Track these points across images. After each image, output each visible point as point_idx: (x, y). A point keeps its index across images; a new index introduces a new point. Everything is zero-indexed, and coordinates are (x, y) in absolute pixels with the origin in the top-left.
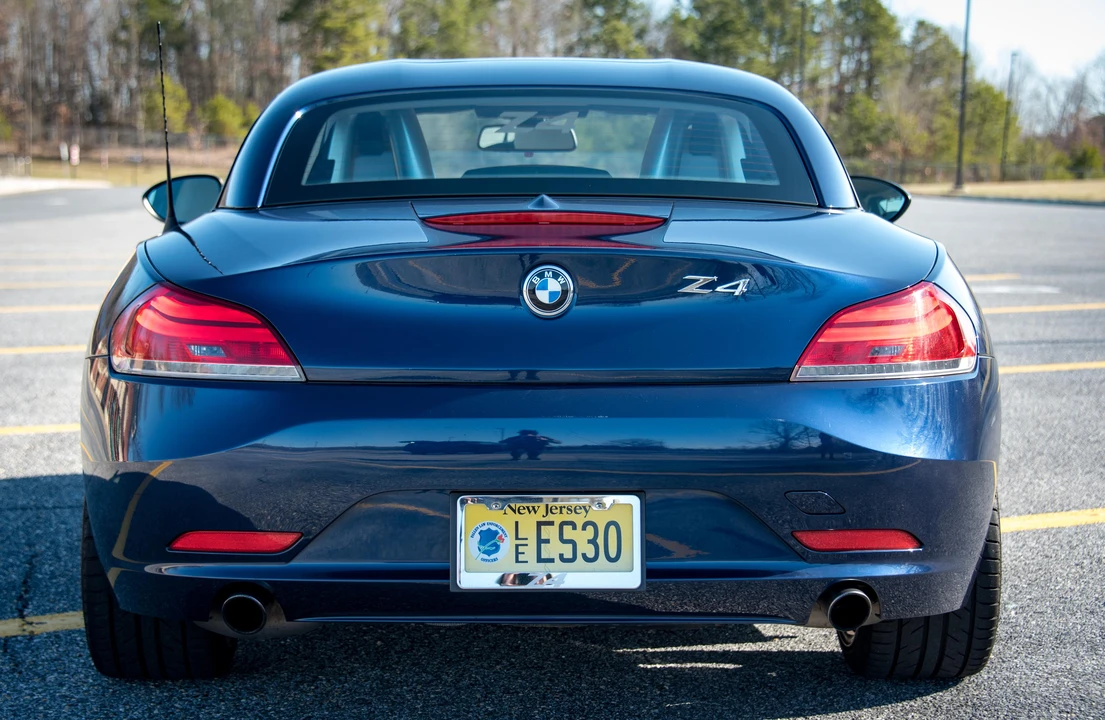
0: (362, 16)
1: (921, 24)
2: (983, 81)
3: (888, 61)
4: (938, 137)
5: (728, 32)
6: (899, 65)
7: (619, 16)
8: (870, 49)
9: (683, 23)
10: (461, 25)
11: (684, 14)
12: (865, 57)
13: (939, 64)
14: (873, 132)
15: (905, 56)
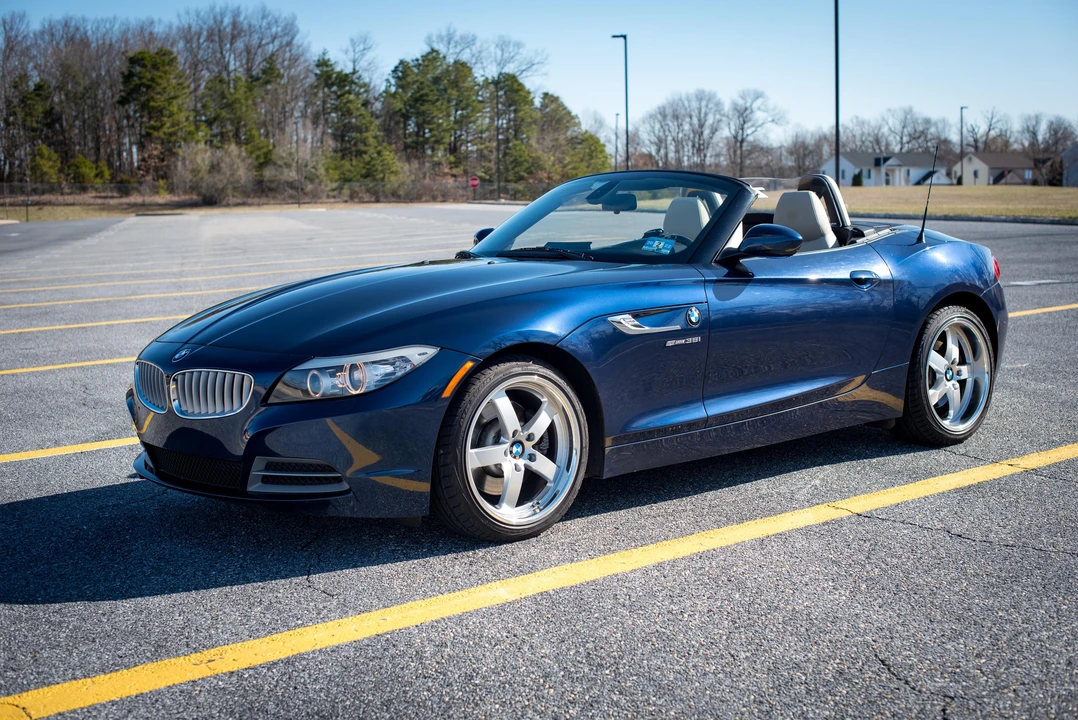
0: (175, 97)
1: (546, 95)
3: (528, 119)
5: (424, 101)
6: (535, 122)
7: (349, 92)
8: (515, 111)
9: (394, 95)
10: (243, 101)
11: (393, 89)
12: (512, 115)
13: (559, 121)
14: (526, 165)
15: (538, 115)
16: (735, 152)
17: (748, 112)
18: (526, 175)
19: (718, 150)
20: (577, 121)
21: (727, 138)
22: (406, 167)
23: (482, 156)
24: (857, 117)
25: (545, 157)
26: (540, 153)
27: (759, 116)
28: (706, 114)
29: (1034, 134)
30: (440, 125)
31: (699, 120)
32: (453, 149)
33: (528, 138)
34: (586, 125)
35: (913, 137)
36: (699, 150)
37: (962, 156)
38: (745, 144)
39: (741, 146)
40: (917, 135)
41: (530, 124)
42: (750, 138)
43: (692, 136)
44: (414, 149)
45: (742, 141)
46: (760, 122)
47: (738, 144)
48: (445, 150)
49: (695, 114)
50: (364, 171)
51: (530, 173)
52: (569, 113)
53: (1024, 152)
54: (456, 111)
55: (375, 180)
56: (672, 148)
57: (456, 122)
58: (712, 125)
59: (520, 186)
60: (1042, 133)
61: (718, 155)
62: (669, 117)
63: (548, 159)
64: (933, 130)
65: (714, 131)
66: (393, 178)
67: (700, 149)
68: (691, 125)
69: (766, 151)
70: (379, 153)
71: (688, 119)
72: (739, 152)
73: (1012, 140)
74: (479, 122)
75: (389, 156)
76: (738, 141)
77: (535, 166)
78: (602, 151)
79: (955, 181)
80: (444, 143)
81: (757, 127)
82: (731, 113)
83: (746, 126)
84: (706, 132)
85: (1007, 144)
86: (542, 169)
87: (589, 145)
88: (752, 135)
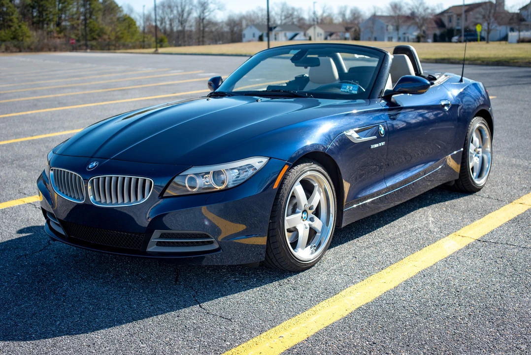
2: (126, 15)
3: (97, 9)
4: (119, 33)
6: (100, 10)
8: (90, 4)
12: (88, 6)
13: (113, 9)
14: (97, 32)
15: (101, 6)
16: (200, 25)
17: (206, 4)
18: (97, 37)
19: (191, 24)
20: (121, 9)
21: (196, 18)
22: (35, 34)
23: (73, 27)
24: (259, 7)
25: (107, 28)
26: (104, 26)
27: (211, 6)
28: (185, 6)
29: (344, 15)
30: (51, 12)
31: (182, 8)
32: (58, 24)
33: (97, 18)
34: (126, 11)
35: (286, 17)
36: (182, 24)
37: (310, 26)
38: (205, 21)
39: (203, 22)
40: (289, 15)
41: (98, 11)
42: (207, 18)
43: (178, 16)
44: (38, 24)
45: (203, 19)
46: (212, 10)
47: (201, 21)
48: (54, 24)
49: (179, 5)
50: (12, 36)
51: (99, 36)
52: (117, 5)
53: (340, 24)
54: (59, 4)
55: (18, 40)
56: (168, 23)
57: (59, 10)
58: (188, 11)
59: (94, 43)
60: (348, 15)
61: (191, 26)
62: (166, 7)
63: (108, 29)
64: (296, 13)
65: (189, 13)
66: (28, 39)
67: (182, 22)
68: (178, 11)
69: (215, 24)
70: (20, 26)
71: (175, 8)
72: (202, 25)
73: (334, 18)
74: (71, 10)
75: (25, 27)
76: (201, 20)
77: (101, 33)
78: (135, 25)
79: (308, 38)
80: (53, 21)
81: (210, 12)
82: (197, 5)
83: (205, 11)
84: (185, 15)
85: (331, 20)
86: (105, 34)
87: (128, 22)
88: (208, 15)
